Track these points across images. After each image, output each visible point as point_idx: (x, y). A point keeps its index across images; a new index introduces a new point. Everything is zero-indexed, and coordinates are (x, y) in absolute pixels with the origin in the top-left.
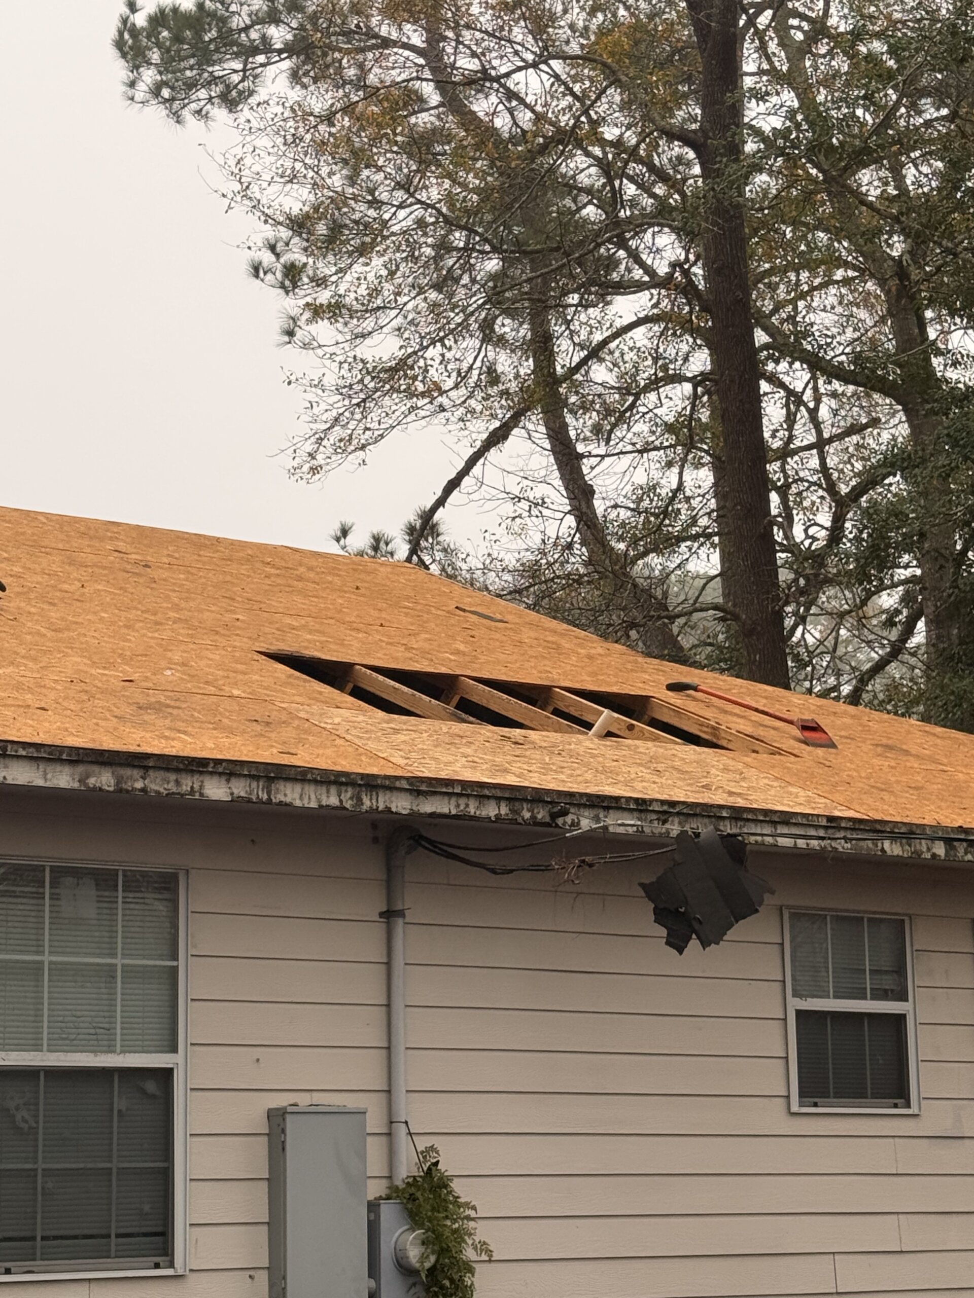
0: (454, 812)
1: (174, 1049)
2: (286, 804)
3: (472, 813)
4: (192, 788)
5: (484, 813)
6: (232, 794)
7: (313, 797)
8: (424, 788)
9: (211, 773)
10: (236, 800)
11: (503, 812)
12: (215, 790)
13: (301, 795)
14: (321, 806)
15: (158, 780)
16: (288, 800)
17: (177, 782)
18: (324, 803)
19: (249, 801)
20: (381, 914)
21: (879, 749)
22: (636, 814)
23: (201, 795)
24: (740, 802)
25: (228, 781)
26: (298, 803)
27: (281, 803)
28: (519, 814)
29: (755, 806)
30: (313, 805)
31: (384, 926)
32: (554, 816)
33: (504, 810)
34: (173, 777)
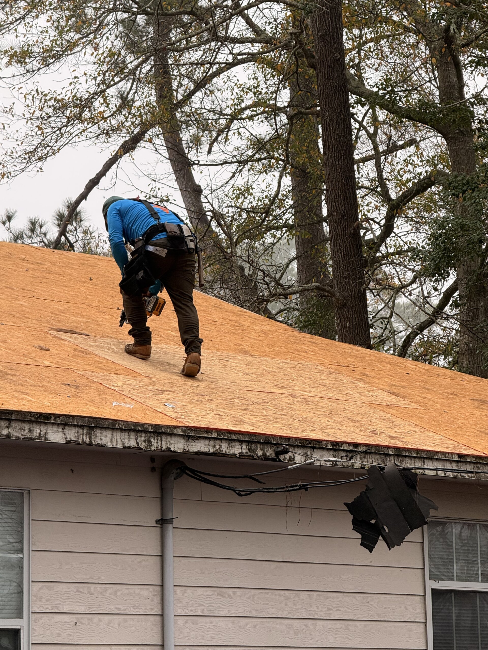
0: (212, 451)
1: (20, 616)
2: (102, 446)
3: (224, 452)
4: (40, 434)
5: (232, 452)
6: (66, 438)
7: (119, 440)
8: (192, 434)
9: (53, 424)
10: (69, 442)
11: (244, 451)
12: (55, 436)
13: (111, 439)
14: (124, 447)
15: (17, 429)
16: (103, 442)
17: (30, 430)
18: (126, 445)
19: (78, 443)
20: (157, 522)
21: (476, 402)
22: (332, 452)
23: (46, 439)
24: (400, 444)
25: (63, 429)
26: (109, 445)
27: (98, 445)
28: (255, 452)
29: (409, 446)
30: (120, 446)
31: (158, 530)
32: (278, 454)
33: (245, 450)
34: (27, 426)
